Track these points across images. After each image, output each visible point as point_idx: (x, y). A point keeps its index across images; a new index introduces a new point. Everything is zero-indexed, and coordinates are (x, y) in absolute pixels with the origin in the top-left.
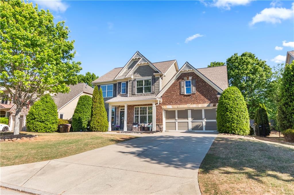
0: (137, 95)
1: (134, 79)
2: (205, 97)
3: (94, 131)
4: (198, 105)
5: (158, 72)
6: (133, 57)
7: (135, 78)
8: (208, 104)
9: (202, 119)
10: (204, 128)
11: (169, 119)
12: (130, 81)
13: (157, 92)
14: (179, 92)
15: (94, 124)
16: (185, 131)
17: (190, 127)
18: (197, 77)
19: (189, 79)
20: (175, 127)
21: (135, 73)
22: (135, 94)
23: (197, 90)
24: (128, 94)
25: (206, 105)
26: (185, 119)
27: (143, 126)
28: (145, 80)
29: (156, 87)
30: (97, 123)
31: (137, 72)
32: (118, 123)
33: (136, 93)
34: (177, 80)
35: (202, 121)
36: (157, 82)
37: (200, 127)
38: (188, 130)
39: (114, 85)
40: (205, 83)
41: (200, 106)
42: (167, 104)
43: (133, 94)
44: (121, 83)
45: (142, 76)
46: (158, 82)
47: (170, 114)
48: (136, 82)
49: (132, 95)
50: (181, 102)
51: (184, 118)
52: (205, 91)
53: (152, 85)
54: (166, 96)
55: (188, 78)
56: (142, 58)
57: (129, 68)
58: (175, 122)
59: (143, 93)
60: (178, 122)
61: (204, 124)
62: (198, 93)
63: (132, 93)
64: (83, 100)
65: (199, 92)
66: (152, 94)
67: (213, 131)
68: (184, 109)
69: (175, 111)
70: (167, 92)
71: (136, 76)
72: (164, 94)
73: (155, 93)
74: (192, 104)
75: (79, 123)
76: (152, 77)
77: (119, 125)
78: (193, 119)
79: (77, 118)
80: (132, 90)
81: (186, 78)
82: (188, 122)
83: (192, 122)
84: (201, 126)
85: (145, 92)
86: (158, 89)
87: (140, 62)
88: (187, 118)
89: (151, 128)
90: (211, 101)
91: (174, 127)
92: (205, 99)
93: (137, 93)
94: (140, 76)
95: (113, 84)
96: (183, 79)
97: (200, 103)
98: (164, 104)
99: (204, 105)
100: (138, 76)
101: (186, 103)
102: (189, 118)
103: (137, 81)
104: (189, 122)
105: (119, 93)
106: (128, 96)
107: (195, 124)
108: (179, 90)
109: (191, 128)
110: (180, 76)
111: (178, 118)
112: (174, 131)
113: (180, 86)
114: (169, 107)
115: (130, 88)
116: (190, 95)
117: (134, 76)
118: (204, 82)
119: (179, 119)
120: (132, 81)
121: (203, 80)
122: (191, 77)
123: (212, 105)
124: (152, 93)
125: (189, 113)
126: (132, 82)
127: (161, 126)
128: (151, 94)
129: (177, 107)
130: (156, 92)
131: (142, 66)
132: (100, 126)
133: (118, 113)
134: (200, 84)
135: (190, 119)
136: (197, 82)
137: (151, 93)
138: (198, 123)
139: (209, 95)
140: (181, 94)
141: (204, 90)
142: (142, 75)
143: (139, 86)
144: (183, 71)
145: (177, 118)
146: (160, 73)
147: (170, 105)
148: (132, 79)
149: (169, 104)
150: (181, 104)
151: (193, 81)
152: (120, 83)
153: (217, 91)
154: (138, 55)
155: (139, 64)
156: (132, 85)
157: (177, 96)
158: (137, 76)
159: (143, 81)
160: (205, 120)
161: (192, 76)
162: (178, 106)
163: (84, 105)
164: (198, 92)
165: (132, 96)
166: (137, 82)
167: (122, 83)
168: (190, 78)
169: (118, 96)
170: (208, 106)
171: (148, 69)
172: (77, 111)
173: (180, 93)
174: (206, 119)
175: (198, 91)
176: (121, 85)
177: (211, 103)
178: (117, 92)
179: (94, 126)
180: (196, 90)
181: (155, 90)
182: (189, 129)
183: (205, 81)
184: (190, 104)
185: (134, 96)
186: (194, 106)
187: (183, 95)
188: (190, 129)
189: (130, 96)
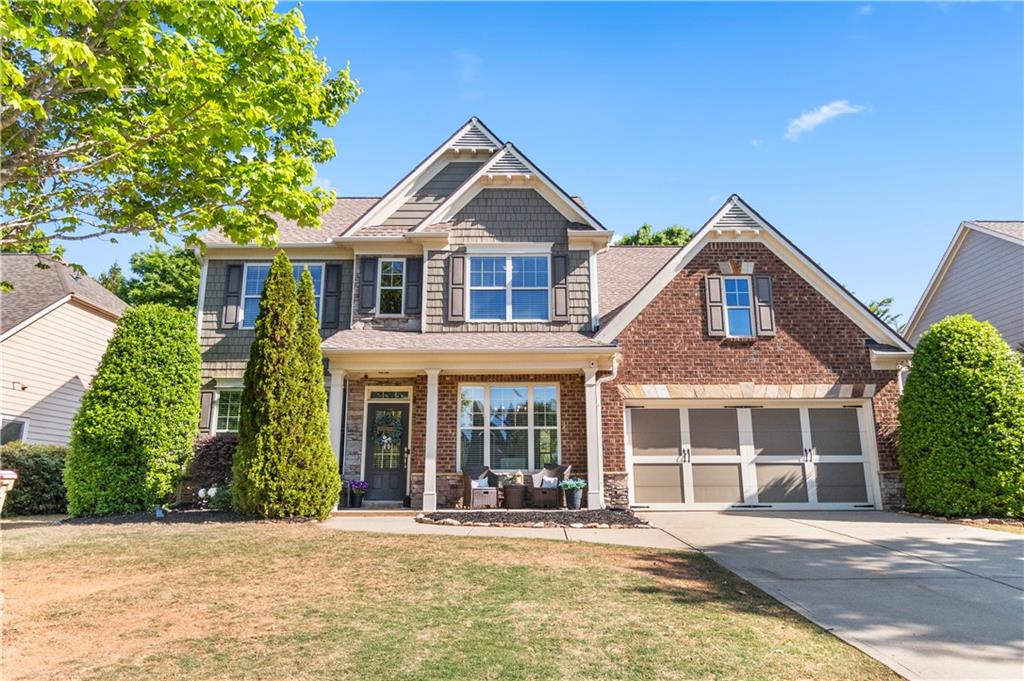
0: (471, 328)
1: (455, 248)
2: (815, 353)
3: (274, 516)
4: (788, 387)
5: (588, 227)
6: (453, 141)
7: (459, 241)
8: (831, 386)
9: (799, 450)
10: (812, 492)
11: (650, 450)
12: (432, 253)
13: (580, 319)
14: (700, 324)
15: (273, 476)
16: (726, 506)
17: (752, 487)
18: (776, 264)
19: (743, 272)
20: (679, 489)
21: (459, 218)
22: (463, 323)
23: (782, 321)
24: (424, 319)
25: (820, 390)
26: (725, 451)
27: (520, 481)
28: (514, 259)
29: (571, 295)
30: (294, 469)
31: (474, 215)
32: (359, 466)
33: (468, 319)
34: (687, 271)
35: (801, 461)
36: (577, 272)
37: (792, 488)
38: (742, 500)
39: (327, 266)
40: (813, 293)
41: (797, 391)
42: (645, 376)
43: (451, 319)
44: (374, 259)
45: (500, 237)
46: (584, 271)
47: (657, 428)
48: (468, 262)
49: (447, 323)
50: (711, 373)
51: (720, 448)
52: (815, 329)
53: (555, 283)
54: (637, 337)
55: (737, 269)
56: (502, 153)
57: (421, 194)
58: (681, 465)
59: (504, 317)
60: (693, 464)
61: (812, 474)
62: (786, 337)
63: (445, 316)
64: (148, 329)
65: (788, 333)
66: (553, 328)
67: (849, 506)
68: (720, 405)
69: (676, 412)
70: (640, 322)
71: (465, 233)
72: (628, 329)
73: (566, 322)
74: (759, 382)
75: (124, 464)
76: (551, 244)
77: (362, 479)
78: (760, 451)
79: (116, 435)
80: (445, 301)
81: (726, 266)
82: (739, 465)
83: (758, 465)
84: (797, 483)
85: (514, 317)
86: (582, 303)
87: (492, 170)
88: (734, 444)
89: (579, 494)
90: (840, 373)
91: (676, 486)
92: (818, 362)
93: (471, 317)
94: (486, 234)
95: (323, 265)
96: (715, 269)
97: (795, 381)
98: (628, 375)
99: (813, 390)
100: (477, 233)
101: (736, 375)
102: (742, 448)
103: (473, 260)
104: (742, 465)
105: (364, 311)
106: (424, 327)
107: (774, 474)
108: (700, 317)
109: (757, 489)
110: (701, 253)
111: (692, 446)
112: (678, 506)
113: (703, 298)
114: (655, 393)
115: (434, 287)
116: (751, 343)
117: (459, 233)
118: (805, 288)
119: (696, 450)
120: (445, 256)
121: (803, 280)
122: (752, 264)
123: (847, 389)
124: (555, 323)
125: (745, 422)
126: (447, 261)
127: (620, 484)
128: (548, 324)
129: (692, 395)
130: (573, 319)
131: (500, 190)
132: (308, 486)
133: (357, 413)
134: (791, 295)
135: (748, 453)
136: (778, 288)
137: (550, 320)
138: (784, 468)
139: (832, 348)
140: (711, 333)
141: (810, 325)
142: (502, 233)
143: (485, 285)
144: (720, 232)
145: (686, 446)
146: (599, 230)
147: (661, 381)
148: (447, 248)
149: (655, 378)
150: (711, 382)
151: (764, 284)
152: (369, 262)
153: (863, 334)
154: (475, 137)
155: (491, 175)
156: (446, 276)
157: (691, 343)
158: (473, 233)
159: (504, 259)
160: (816, 459)
161: (756, 261)
162: (698, 388)
163: (162, 362)
164: (782, 333)
165: (445, 329)
166: (475, 262)
167: (381, 260)
168: (748, 267)
169: (359, 325)
170: (833, 394)
171: (530, 210)
172: (115, 395)
173: (705, 332)
174: (818, 453)
175: (783, 327)
176: (375, 272)
177: (843, 380)
178: (354, 306)
179: (273, 485)
180: (777, 322)
181: (571, 311)
182: (746, 495)
183: (811, 287)
184: (749, 384)
185: (458, 329)
186: (770, 393)
187: (719, 338)
188: (750, 498)
189: (437, 328)
